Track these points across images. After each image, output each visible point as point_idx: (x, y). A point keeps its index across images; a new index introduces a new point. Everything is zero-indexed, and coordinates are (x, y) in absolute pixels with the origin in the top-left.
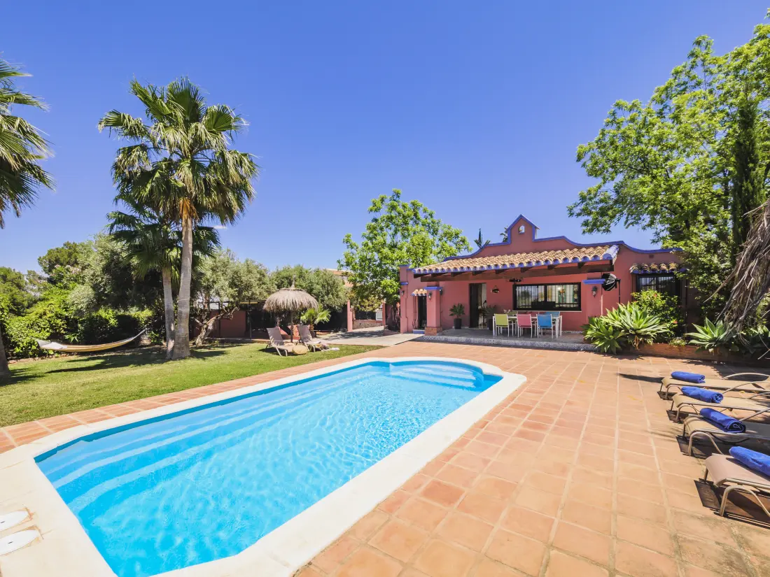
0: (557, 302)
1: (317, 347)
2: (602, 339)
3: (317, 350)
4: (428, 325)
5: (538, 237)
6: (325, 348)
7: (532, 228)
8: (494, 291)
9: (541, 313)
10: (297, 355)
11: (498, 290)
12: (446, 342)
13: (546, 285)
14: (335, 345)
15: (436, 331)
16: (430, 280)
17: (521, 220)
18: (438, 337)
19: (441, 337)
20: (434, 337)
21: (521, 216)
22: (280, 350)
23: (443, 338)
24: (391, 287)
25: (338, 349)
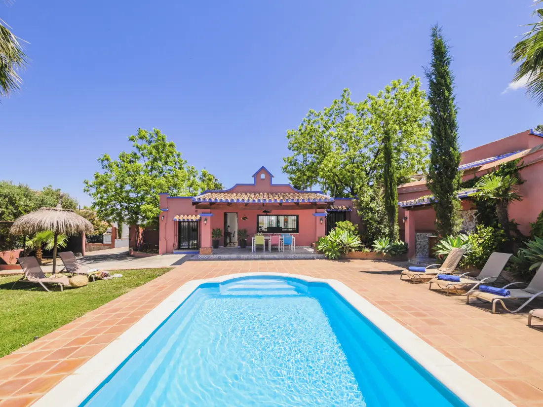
0: (283, 227)
1: (97, 276)
2: (330, 251)
3: (97, 279)
4: (202, 246)
5: (273, 183)
6: (106, 275)
7: (270, 176)
8: (244, 218)
9: (272, 235)
10: (77, 287)
11: (246, 218)
12: (220, 259)
13: (278, 216)
14: (118, 272)
15: (210, 251)
16: (205, 207)
17: (263, 169)
18: (212, 256)
19: (215, 256)
20: (208, 256)
21: (263, 167)
22: (46, 284)
23: (217, 256)
24: (151, 211)
25: (121, 275)
